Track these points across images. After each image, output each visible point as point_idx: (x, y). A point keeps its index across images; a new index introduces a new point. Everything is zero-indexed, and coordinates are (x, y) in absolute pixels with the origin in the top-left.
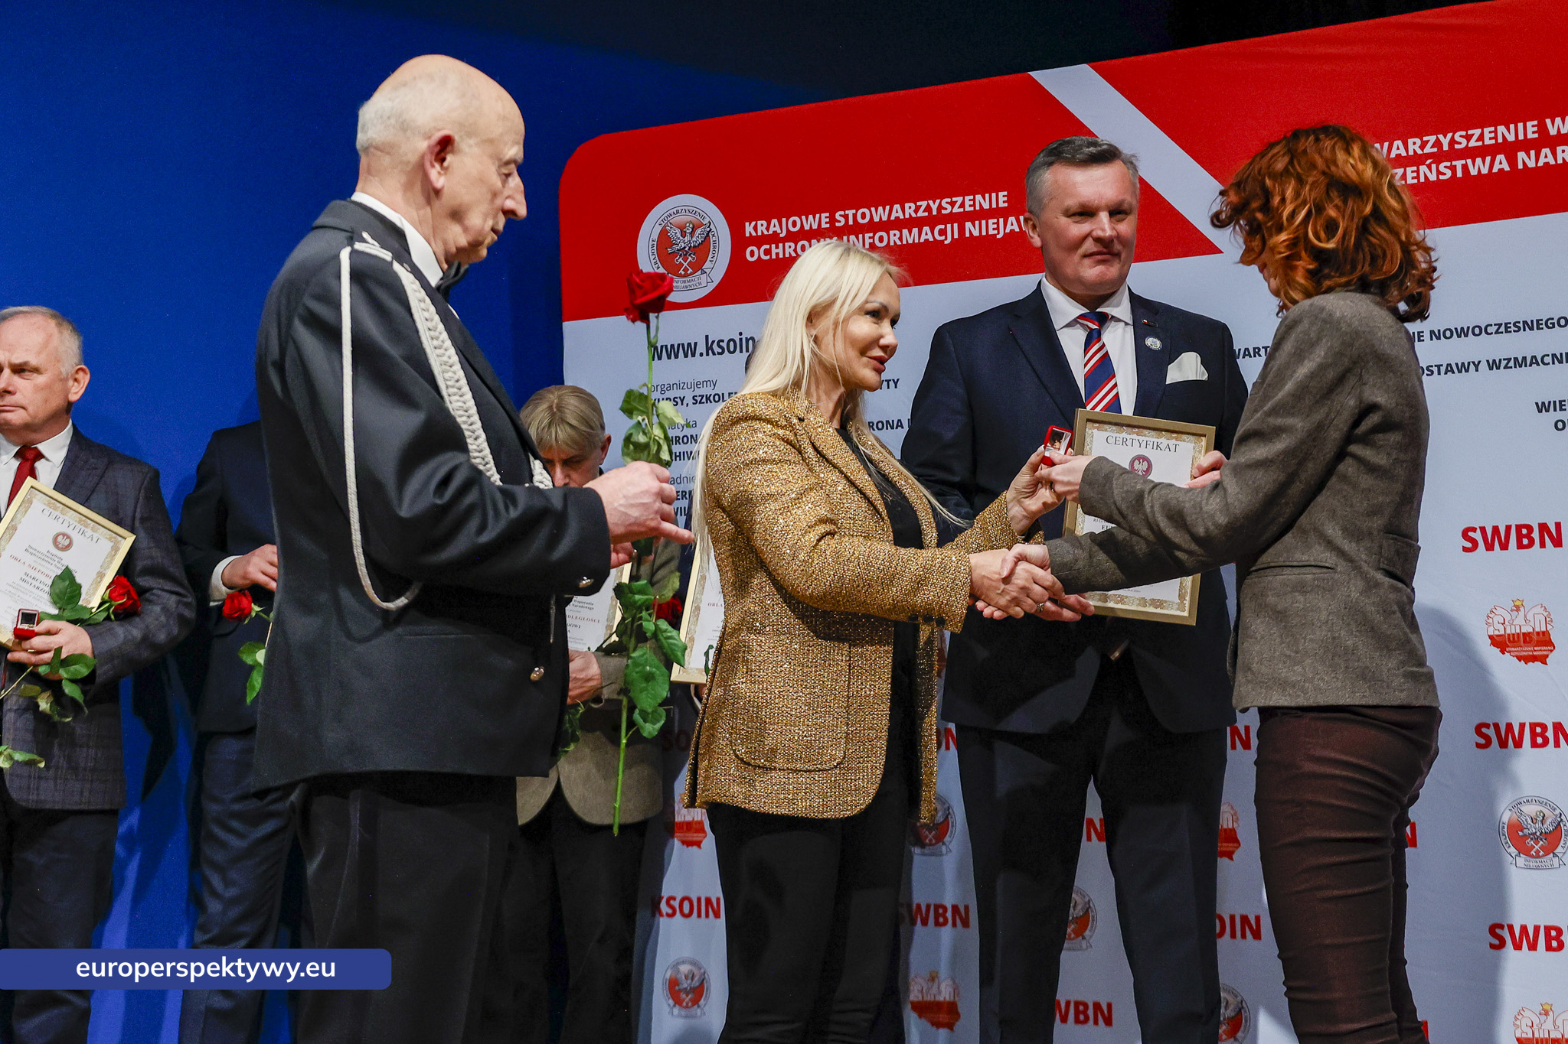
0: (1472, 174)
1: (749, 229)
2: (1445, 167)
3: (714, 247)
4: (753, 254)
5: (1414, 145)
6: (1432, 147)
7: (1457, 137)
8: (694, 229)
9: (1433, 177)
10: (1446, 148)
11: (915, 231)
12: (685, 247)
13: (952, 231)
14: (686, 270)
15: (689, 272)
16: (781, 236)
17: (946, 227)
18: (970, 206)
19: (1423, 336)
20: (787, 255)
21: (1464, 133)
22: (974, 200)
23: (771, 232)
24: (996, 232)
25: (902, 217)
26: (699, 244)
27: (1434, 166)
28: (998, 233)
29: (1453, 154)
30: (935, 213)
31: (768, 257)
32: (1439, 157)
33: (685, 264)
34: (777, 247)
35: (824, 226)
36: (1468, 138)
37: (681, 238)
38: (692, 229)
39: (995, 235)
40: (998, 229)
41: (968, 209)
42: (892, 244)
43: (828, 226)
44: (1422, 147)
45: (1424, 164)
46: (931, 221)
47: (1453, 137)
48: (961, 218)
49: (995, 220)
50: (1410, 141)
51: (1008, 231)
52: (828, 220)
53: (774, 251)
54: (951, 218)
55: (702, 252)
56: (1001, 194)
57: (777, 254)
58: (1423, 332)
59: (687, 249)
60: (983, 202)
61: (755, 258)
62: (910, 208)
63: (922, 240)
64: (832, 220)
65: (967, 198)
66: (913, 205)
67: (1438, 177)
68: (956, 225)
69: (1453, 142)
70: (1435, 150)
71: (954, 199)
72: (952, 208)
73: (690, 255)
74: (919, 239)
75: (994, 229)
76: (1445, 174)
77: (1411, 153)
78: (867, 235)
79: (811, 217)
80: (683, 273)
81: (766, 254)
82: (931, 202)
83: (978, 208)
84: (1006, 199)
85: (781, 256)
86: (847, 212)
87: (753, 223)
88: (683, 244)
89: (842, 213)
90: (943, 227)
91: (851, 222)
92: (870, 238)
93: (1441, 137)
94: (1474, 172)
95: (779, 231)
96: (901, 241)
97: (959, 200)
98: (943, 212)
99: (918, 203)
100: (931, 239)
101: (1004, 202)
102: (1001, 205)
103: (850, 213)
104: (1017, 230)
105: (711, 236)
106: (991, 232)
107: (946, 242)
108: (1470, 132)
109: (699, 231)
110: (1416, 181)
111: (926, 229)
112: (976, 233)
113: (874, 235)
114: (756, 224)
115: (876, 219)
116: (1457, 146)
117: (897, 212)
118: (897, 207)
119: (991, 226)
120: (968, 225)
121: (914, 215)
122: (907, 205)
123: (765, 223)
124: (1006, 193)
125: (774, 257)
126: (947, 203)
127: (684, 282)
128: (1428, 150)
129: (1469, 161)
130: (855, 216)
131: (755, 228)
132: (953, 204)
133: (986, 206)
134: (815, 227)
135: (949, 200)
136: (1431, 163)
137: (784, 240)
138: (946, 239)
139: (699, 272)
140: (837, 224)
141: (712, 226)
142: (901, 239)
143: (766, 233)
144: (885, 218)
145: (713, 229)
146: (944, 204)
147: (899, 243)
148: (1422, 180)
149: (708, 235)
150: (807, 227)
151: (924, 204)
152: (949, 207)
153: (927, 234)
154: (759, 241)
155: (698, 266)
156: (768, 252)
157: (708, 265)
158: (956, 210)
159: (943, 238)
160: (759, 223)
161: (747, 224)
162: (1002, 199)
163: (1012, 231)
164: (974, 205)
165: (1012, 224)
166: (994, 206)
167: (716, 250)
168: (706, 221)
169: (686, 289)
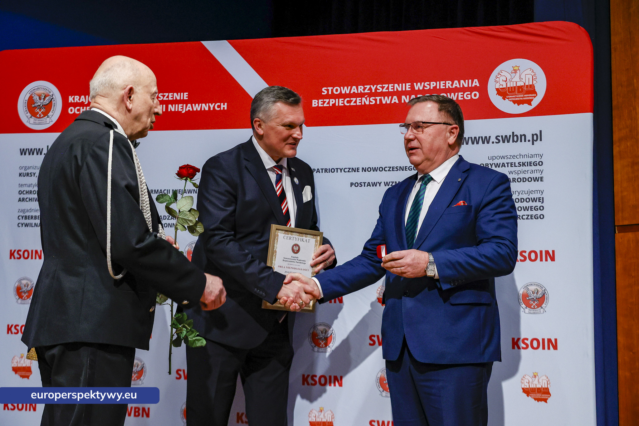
0: (383, 103)
1: (71, 99)
2: (373, 99)
3: (54, 106)
4: (72, 111)
5: (361, 89)
6: (368, 90)
7: (378, 87)
9: (367, 103)
10: (373, 91)
12: (40, 105)
14: (40, 115)
15: (41, 116)
16: (86, 103)
18: (171, 98)
19: (359, 170)
21: (381, 86)
22: (173, 95)
23: (81, 101)
24: (182, 110)
26: (47, 104)
27: (368, 98)
28: (183, 111)
29: (376, 94)
32: (371, 95)
33: (40, 113)
36: (383, 88)
37: (39, 100)
38: (45, 96)
39: (181, 111)
40: (183, 109)
41: (170, 99)
44: (364, 90)
45: (364, 97)
47: (377, 87)
48: (167, 103)
49: (182, 105)
50: (359, 87)
51: (187, 110)
55: (48, 107)
56: (185, 94)
58: (359, 168)
59: (41, 106)
60: (177, 96)
61: (72, 112)
65: (170, 94)
67: (369, 103)
68: (164, 106)
69: (376, 89)
70: (369, 91)
71: (164, 94)
72: (163, 98)
73: (42, 108)
75: (181, 109)
76: (372, 102)
77: (359, 92)
80: (39, 116)
83: (174, 99)
84: (187, 96)
87: (73, 97)
88: (39, 103)
93: (372, 86)
94: (384, 102)
95: (84, 101)
97: (167, 94)
101: (186, 97)
102: (185, 98)
104: (191, 110)
105: (53, 101)
106: (180, 110)
108: (383, 85)
109: (47, 98)
110: (360, 104)
112: (173, 110)
116: (378, 91)
119: (180, 107)
120: (170, 106)
123: (78, 97)
124: (187, 93)
126: (161, 95)
127: (39, 120)
128: (366, 91)
129: (382, 98)
131: (74, 99)
132: (164, 96)
133: (178, 98)
135: (162, 94)
136: (367, 97)
139: (46, 117)
141: (54, 96)
143: (78, 101)
145: (54, 98)
148: (363, 104)
149: (51, 100)
154: (75, 105)
155: (46, 114)
156: (79, 110)
157: (50, 114)
158: (165, 99)
160: (76, 97)
161: (70, 97)
162: (185, 96)
163: (189, 110)
164: (173, 97)
165: (189, 107)
166: (182, 98)
167: (55, 107)
168: (51, 94)
169: (39, 124)
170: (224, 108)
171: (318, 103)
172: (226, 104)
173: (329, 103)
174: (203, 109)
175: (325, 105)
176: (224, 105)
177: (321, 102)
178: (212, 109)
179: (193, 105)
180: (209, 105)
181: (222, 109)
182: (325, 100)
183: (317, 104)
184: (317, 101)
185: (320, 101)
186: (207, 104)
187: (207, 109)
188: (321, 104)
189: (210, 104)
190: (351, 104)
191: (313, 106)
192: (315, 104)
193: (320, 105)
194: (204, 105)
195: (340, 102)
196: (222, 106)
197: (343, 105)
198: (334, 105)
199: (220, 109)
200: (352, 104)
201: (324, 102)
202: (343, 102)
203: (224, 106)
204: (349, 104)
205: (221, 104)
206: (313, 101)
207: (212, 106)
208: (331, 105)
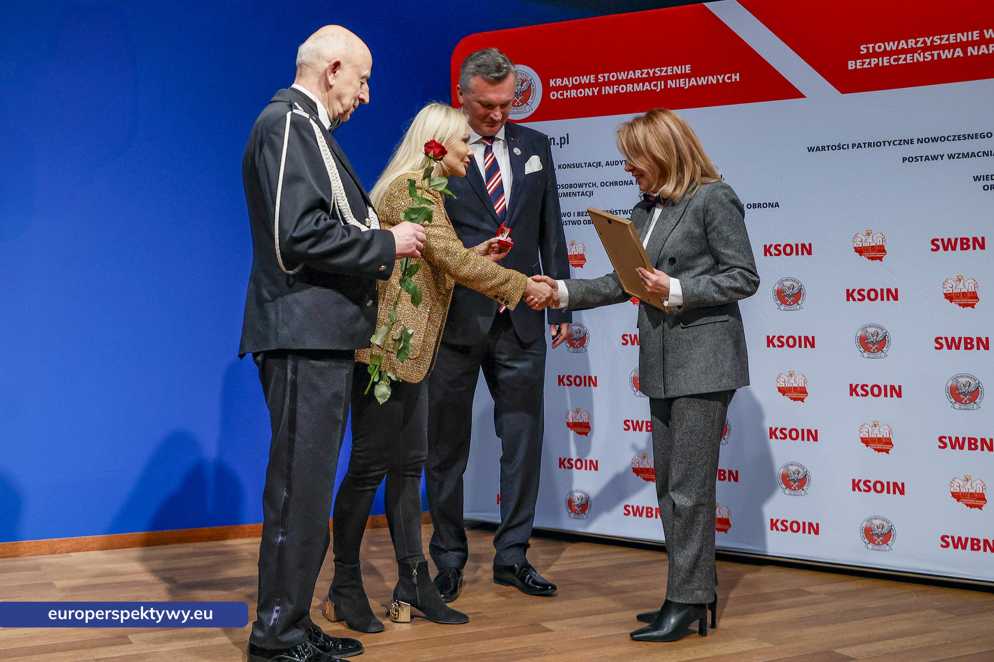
1: (552, 83)
2: (928, 54)
3: (533, 92)
4: (554, 96)
5: (912, 42)
6: (921, 44)
7: (935, 39)
8: (523, 82)
9: (921, 60)
10: (929, 44)
11: (641, 84)
13: (661, 85)
14: (518, 103)
15: (520, 105)
16: (569, 86)
17: (657, 83)
18: (671, 72)
19: (913, 141)
20: (572, 96)
21: (939, 37)
22: (673, 69)
23: (564, 84)
24: (684, 85)
25: (634, 77)
26: (525, 90)
27: (922, 54)
29: (933, 48)
30: (651, 75)
31: (562, 97)
32: (925, 49)
33: (518, 101)
34: (567, 92)
35: (592, 81)
36: (941, 39)
37: (516, 87)
39: (684, 87)
40: (685, 84)
41: (669, 73)
42: (628, 91)
43: (594, 81)
44: (916, 44)
45: (917, 53)
46: (650, 80)
47: (933, 38)
48: (665, 78)
49: (684, 80)
50: (910, 40)
51: (690, 85)
52: (594, 78)
53: (565, 94)
54: (660, 78)
55: (527, 94)
56: (687, 66)
57: (567, 96)
58: (913, 139)
59: (519, 93)
60: (677, 70)
62: (638, 73)
63: (644, 89)
64: (597, 79)
65: (669, 68)
66: (640, 72)
67: (924, 60)
68: (663, 82)
69: (933, 41)
70: (923, 45)
71: (662, 68)
72: (661, 73)
73: (521, 96)
74: (643, 88)
75: (683, 84)
76: (928, 58)
77: (910, 47)
78: (615, 87)
79: (585, 77)
81: (561, 96)
82: (649, 70)
83: (674, 73)
84: (690, 68)
85: (569, 97)
86: (604, 75)
87: (554, 80)
88: (517, 90)
89: (602, 75)
90: (656, 82)
91: (606, 80)
92: (617, 88)
93: (926, 38)
94: (943, 57)
95: (568, 84)
96: (633, 89)
97: (665, 69)
98: (656, 75)
99: (643, 70)
100: (649, 89)
101: (689, 70)
102: (687, 72)
103: (606, 75)
104: (696, 84)
105: (532, 86)
106: (682, 85)
107: (657, 91)
108: (942, 36)
109: (525, 84)
110: (912, 62)
111: (647, 84)
112: (673, 86)
113: (619, 87)
114: (556, 81)
115: (620, 78)
116: (935, 44)
117: (631, 75)
118: (631, 72)
119: (682, 83)
120: (669, 82)
121: (640, 77)
122: (637, 71)
123: (560, 80)
124: (690, 66)
125: (565, 97)
127: (517, 109)
128: (919, 45)
129: (941, 52)
130: (609, 76)
131: (555, 82)
132: (661, 71)
133: (679, 72)
134: (587, 82)
135: (659, 69)
136: (921, 52)
137: (571, 89)
138: (657, 89)
139: (526, 104)
140: (599, 81)
141: (532, 81)
142: (633, 88)
143: (561, 85)
144: (624, 78)
145: (533, 83)
146: (656, 71)
147: (632, 91)
148: (915, 61)
149: (530, 85)
150: (583, 82)
151: (646, 71)
152: (659, 73)
153: (647, 86)
154: (557, 89)
155: (525, 101)
156: (562, 95)
157: (530, 101)
158: (663, 74)
159: (656, 88)
160: (558, 80)
161: (551, 80)
162: (687, 69)
163: (693, 85)
164: (673, 72)
165: (693, 82)
166: (683, 72)
167: (535, 93)
168: (529, 79)
169: (518, 113)
170: (736, 79)
171: (856, 64)
172: (738, 74)
173: (870, 63)
174: (710, 83)
175: (865, 66)
176: (736, 75)
177: (860, 62)
178: (721, 82)
179: (698, 78)
180: (717, 78)
181: (733, 80)
182: (864, 60)
183: (855, 66)
184: (854, 62)
185: (858, 61)
186: (715, 76)
187: (715, 82)
188: (860, 66)
189: (718, 76)
190: (899, 63)
191: (850, 68)
192: (852, 66)
193: (858, 67)
194: (710, 77)
195: (885, 61)
196: (734, 77)
197: (888, 64)
198: (877, 65)
199: (732, 80)
200: (901, 62)
201: (864, 63)
202: (888, 61)
203: (736, 77)
204: (897, 63)
205: (731, 75)
206: (850, 62)
207: (721, 79)
208: (873, 66)
